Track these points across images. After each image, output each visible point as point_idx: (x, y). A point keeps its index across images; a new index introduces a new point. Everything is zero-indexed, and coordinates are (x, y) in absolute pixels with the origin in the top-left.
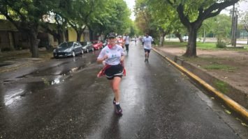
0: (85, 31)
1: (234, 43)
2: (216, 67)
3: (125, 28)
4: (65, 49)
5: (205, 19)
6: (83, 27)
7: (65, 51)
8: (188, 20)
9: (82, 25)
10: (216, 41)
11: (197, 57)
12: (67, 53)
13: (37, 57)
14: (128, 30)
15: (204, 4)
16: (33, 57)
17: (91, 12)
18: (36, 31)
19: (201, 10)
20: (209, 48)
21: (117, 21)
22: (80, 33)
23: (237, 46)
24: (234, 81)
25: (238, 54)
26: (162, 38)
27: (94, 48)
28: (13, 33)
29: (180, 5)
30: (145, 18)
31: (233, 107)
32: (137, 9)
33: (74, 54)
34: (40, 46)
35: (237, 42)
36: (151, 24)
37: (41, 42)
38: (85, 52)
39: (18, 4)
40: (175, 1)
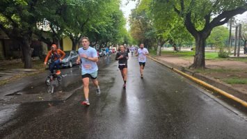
1: (237, 53)
3: (120, 37)
6: (79, 35)
9: (78, 33)
11: (206, 68)
12: (64, 63)
13: (30, 68)
16: (25, 68)
17: (88, 20)
18: (30, 39)
19: (207, 17)
21: (114, 30)
22: (75, 42)
23: (241, 56)
26: (159, 47)
28: (3, 41)
30: (140, 27)
32: (133, 18)
33: (71, 65)
34: (33, 56)
36: (148, 33)
37: (34, 52)
39: (10, 9)
40: (183, 8)
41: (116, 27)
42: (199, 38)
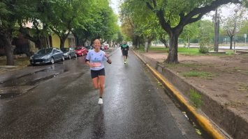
0: (69, 36)
1: (216, 49)
2: (195, 73)
3: (113, 34)
4: (42, 56)
5: (186, 24)
6: (67, 33)
7: (42, 58)
8: (169, 26)
9: (65, 31)
10: (199, 46)
11: (178, 63)
12: (44, 60)
13: (13, 65)
14: (116, 36)
15: (185, 9)
16: (7, 65)
17: (74, 17)
18: (11, 37)
19: (182, 15)
20: (192, 54)
21: (103, 26)
22: (63, 38)
23: (219, 51)
24: (212, 90)
25: (219, 60)
26: (147, 43)
27: (78, 54)
29: (161, 9)
30: (131, 24)
31: (204, 125)
32: (122, 15)
33: (53, 61)
34: (14, 54)
38: (67, 59)
40: (155, 5)
41: (105, 24)
42: (172, 34)
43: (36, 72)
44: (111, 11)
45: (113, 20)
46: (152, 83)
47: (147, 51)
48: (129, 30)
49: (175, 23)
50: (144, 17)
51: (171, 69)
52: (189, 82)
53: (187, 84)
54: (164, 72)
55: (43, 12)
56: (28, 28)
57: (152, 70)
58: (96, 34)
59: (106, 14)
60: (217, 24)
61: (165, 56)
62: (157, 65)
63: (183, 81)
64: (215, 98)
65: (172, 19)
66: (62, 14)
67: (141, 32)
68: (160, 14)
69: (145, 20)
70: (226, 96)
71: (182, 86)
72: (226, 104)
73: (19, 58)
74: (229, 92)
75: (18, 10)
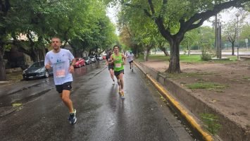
0: (66, 47)
1: (219, 55)
2: (201, 85)
3: (111, 44)
4: (36, 69)
6: (63, 44)
7: (36, 72)
8: (169, 33)
10: (201, 53)
12: (38, 74)
13: (5, 80)
15: (185, 15)
17: (70, 27)
18: (2, 51)
19: (182, 21)
20: (194, 61)
23: (223, 58)
25: (224, 67)
26: (146, 52)
29: (159, 16)
30: (129, 32)
32: (120, 24)
33: (47, 75)
35: (223, 53)
40: (153, 12)
41: (103, 34)
42: (172, 42)
43: (29, 87)
44: (108, 21)
45: (111, 29)
46: (155, 98)
47: (147, 60)
48: (127, 39)
49: (175, 30)
50: (142, 25)
51: (174, 79)
52: (196, 95)
53: (195, 98)
54: (166, 83)
55: (37, 23)
56: (23, 41)
57: (154, 81)
58: (93, 45)
59: (103, 24)
60: (218, 30)
61: (166, 65)
62: (158, 76)
63: (188, 94)
64: (231, 118)
65: (172, 26)
66: (58, 25)
67: (139, 40)
68: (159, 21)
69: (143, 28)
70: (244, 114)
71: (189, 100)
72: (247, 126)
73: (13, 72)
74: (247, 109)
75: (9, 22)
